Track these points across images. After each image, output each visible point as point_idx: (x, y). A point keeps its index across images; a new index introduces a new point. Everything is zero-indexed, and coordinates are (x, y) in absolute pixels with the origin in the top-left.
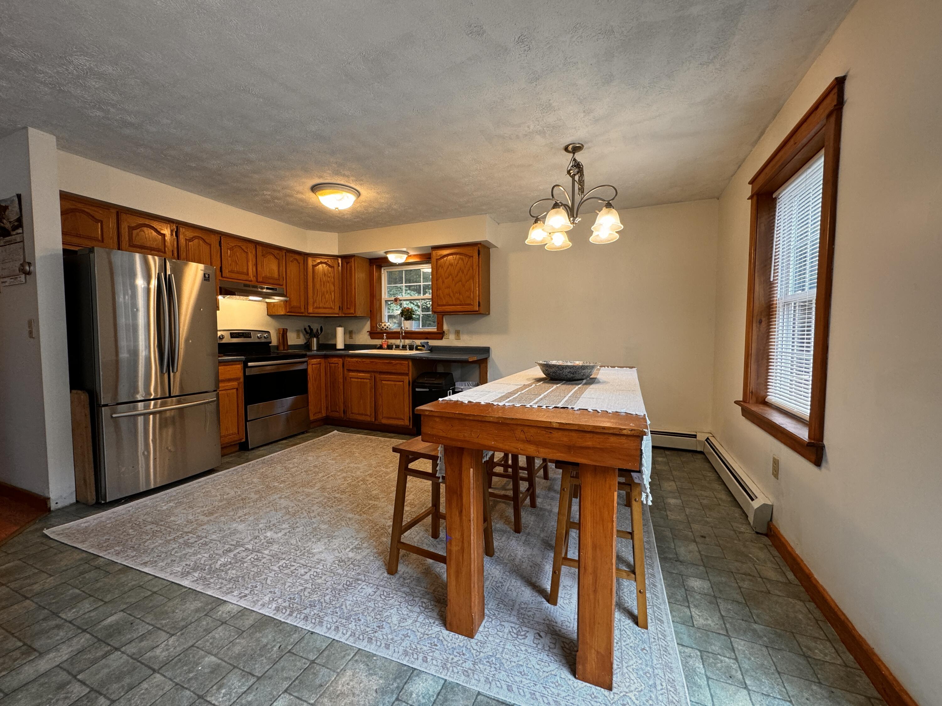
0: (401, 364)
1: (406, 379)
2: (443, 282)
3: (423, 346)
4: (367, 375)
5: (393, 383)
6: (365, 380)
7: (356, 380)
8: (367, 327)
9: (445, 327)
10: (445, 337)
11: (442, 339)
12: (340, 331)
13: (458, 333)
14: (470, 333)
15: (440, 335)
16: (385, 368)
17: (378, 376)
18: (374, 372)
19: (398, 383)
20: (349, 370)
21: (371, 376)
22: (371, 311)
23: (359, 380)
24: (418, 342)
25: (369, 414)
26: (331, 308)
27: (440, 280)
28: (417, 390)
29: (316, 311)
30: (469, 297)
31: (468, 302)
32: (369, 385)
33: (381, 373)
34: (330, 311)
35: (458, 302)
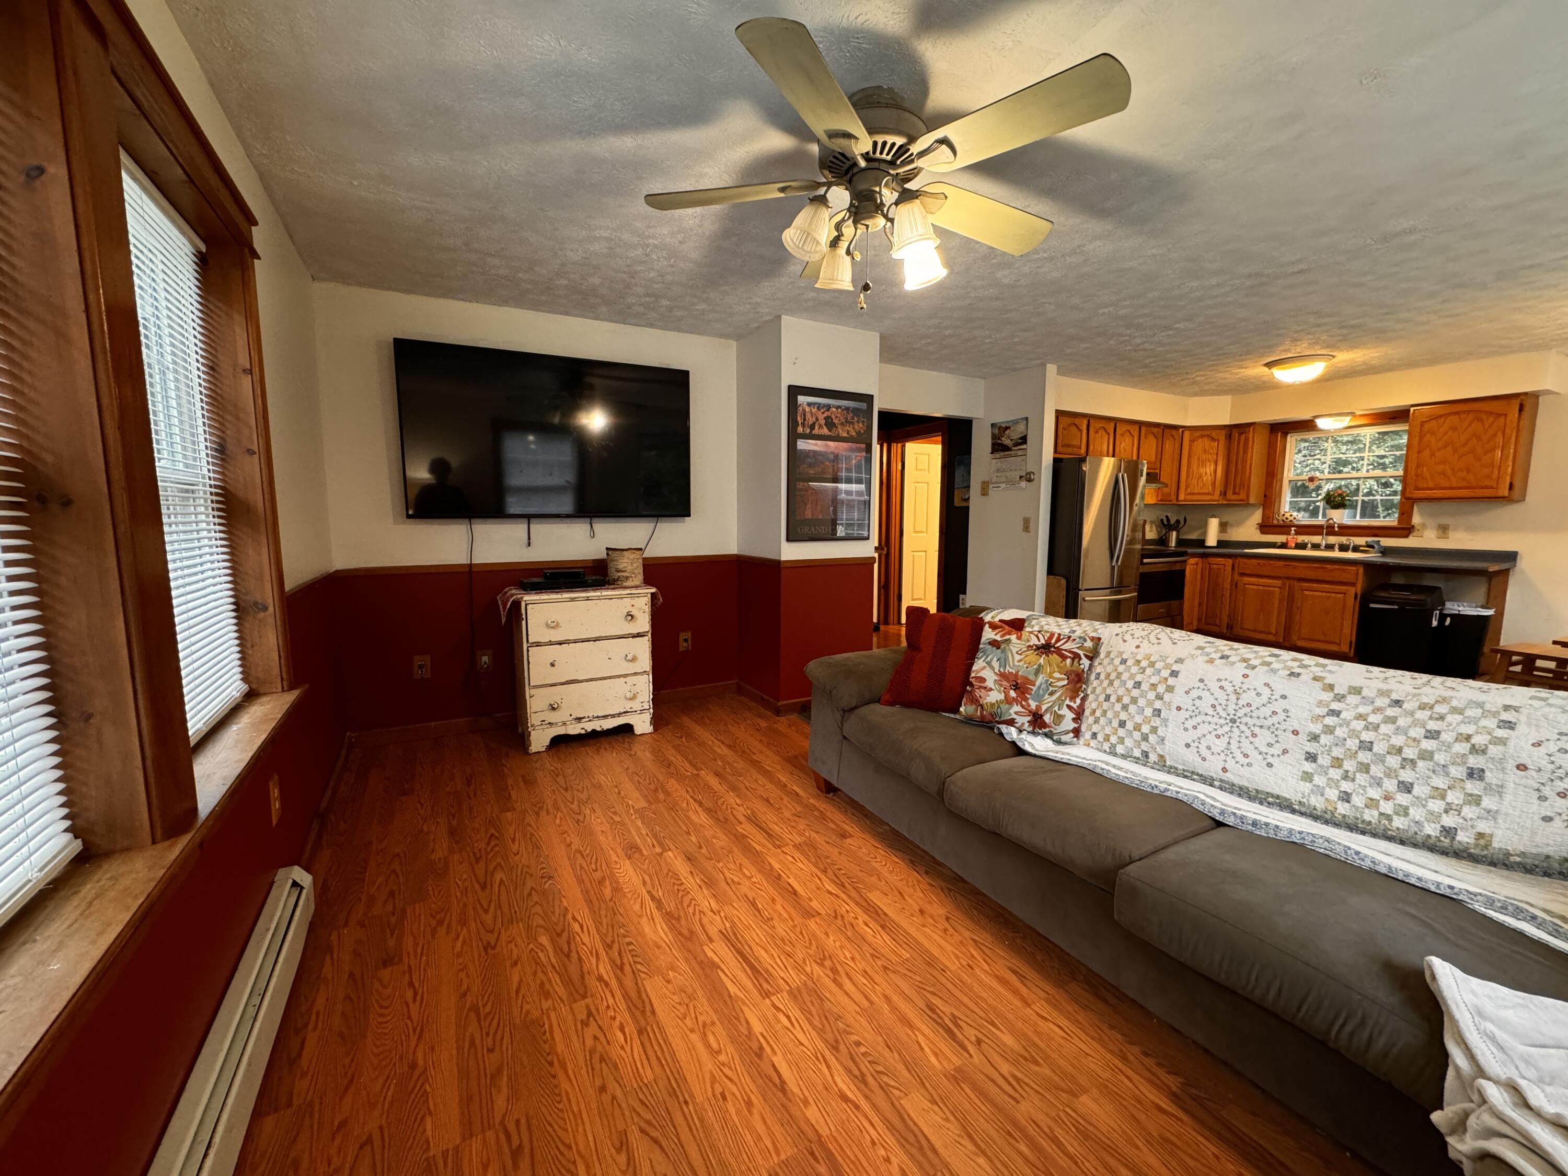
0: (1344, 570)
1: (1352, 591)
2: (1433, 455)
3: (1372, 547)
4: (1278, 583)
5: (1324, 594)
6: (1271, 589)
7: (1255, 587)
8: (1257, 516)
9: (1416, 519)
10: (1414, 534)
11: (1407, 536)
12: (1214, 524)
13: (1444, 530)
14: (1471, 529)
15: (1405, 529)
16: (1311, 574)
17: (1297, 584)
18: (1288, 578)
19: (1333, 595)
20: (1242, 575)
21: (1284, 584)
22: (1265, 496)
23: (1261, 588)
24: (1361, 541)
25: (1273, 631)
26: (1209, 494)
27: (1427, 453)
28: (1372, 605)
29: (1189, 497)
30: (1489, 477)
31: (1487, 483)
32: (1277, 596)
33: (1301, 580)
34: (1208, 497)
35: (1464, 484)
